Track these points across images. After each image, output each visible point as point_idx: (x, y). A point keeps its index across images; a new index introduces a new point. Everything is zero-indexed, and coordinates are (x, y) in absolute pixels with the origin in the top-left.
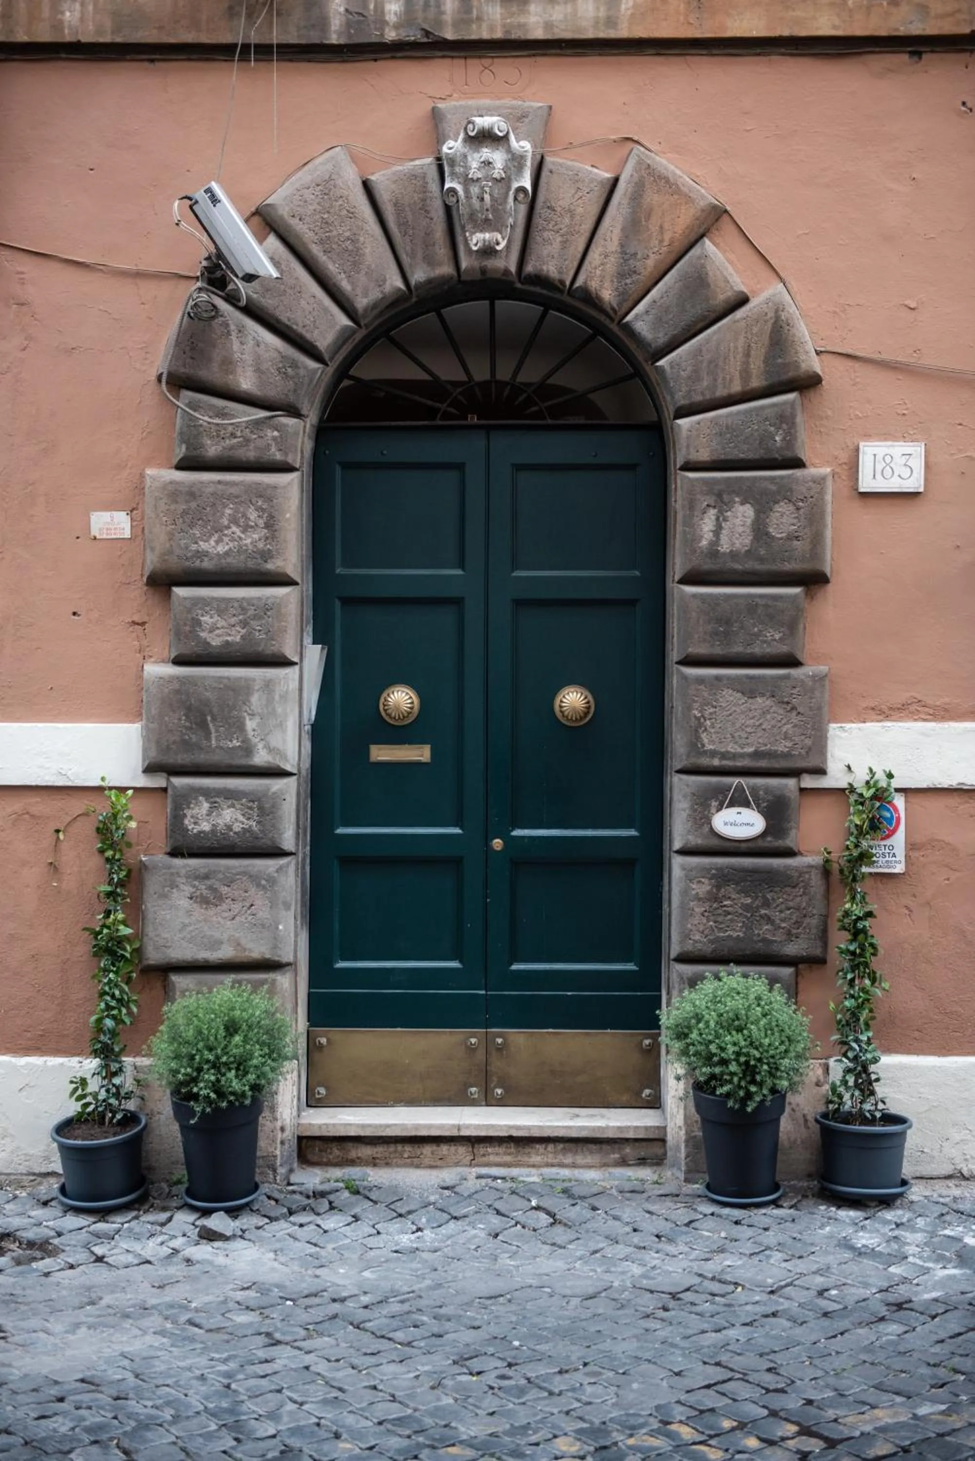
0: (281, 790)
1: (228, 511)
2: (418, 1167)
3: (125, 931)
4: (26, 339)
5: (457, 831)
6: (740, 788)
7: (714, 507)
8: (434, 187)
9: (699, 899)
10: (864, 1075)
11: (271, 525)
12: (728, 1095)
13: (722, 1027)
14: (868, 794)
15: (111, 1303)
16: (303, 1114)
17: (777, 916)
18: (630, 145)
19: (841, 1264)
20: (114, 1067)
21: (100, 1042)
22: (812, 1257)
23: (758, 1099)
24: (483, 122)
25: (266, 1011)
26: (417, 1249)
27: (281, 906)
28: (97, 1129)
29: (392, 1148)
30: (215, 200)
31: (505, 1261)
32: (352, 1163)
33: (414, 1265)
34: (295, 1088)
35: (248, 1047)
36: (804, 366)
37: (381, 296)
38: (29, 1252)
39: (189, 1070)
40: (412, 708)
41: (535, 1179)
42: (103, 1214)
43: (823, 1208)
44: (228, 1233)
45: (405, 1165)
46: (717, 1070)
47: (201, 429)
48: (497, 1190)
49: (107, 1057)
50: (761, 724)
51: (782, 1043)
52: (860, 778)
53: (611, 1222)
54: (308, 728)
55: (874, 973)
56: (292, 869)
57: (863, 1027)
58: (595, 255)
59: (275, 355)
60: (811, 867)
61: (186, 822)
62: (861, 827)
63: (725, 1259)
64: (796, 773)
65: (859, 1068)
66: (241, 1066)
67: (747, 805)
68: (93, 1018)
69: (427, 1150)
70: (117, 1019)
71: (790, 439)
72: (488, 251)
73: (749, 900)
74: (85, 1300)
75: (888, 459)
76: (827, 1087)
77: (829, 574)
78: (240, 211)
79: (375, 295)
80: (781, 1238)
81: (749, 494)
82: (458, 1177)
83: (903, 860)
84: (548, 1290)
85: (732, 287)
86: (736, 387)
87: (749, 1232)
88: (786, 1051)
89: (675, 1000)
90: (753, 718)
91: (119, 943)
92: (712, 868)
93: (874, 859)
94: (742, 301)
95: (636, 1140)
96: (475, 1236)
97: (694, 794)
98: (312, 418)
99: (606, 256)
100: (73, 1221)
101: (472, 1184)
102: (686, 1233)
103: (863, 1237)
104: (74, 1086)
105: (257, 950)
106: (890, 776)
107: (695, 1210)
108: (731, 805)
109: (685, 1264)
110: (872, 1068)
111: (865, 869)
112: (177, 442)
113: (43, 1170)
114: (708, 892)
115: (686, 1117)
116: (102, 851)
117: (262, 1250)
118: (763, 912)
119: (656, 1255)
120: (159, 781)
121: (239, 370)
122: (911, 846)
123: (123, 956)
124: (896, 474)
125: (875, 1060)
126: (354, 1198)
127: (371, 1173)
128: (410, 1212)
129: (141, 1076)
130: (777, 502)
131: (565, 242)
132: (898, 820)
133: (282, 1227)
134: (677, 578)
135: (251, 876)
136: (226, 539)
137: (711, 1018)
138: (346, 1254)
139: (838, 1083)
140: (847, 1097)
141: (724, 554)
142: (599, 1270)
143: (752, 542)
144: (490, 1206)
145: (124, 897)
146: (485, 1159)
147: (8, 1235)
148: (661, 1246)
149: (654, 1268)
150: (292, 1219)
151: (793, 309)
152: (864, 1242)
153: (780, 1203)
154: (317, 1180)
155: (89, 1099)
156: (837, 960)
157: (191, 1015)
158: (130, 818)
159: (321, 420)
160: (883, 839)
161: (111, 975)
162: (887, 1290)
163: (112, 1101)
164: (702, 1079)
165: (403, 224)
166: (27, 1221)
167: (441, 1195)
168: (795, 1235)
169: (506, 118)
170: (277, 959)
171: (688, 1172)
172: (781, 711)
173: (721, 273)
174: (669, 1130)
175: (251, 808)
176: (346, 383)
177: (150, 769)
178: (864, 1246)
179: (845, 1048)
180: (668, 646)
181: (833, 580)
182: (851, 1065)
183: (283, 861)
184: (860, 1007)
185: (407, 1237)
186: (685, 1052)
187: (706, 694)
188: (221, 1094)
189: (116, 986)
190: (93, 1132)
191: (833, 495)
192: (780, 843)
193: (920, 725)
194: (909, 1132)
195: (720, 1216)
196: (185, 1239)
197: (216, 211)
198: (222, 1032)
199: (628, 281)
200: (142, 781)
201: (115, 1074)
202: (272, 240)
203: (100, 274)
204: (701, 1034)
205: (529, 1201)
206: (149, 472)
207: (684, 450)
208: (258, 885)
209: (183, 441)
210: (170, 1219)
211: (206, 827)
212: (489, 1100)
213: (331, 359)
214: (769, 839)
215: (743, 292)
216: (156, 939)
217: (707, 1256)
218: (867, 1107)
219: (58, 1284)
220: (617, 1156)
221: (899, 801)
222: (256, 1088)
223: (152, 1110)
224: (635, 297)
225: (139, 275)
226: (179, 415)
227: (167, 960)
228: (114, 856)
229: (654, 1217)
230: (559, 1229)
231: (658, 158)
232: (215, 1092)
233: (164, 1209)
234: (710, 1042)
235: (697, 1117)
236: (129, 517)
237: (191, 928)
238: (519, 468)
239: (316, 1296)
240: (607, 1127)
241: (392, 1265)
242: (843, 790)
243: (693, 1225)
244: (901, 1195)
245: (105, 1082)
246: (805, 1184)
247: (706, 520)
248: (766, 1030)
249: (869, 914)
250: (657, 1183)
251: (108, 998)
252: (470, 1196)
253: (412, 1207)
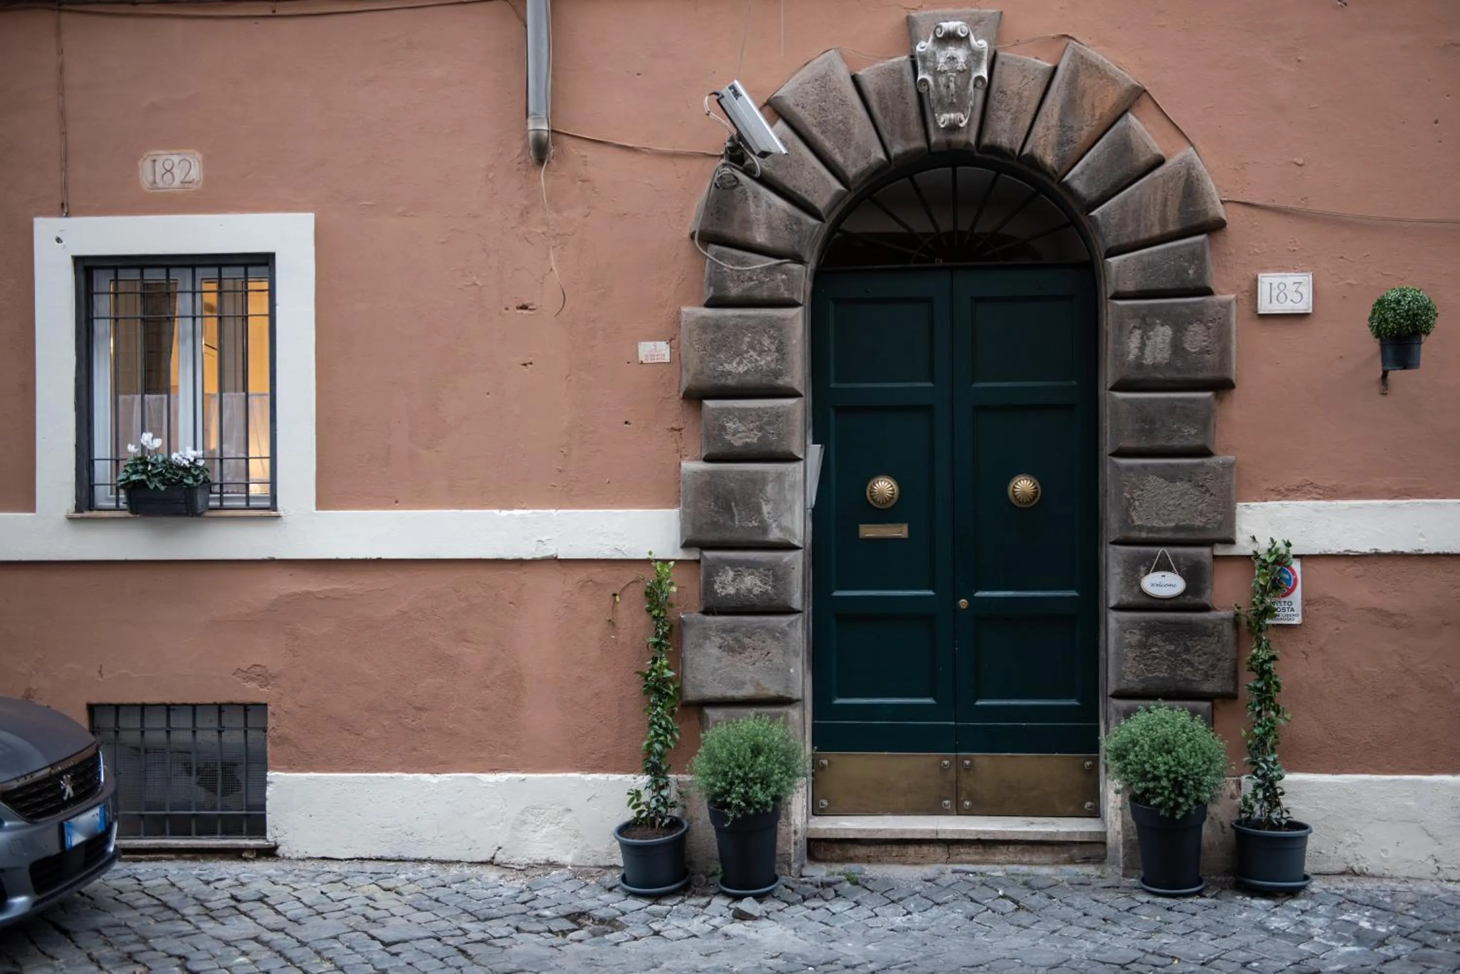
0: (790, 560)
1: (747, 339)
2: (904, 863)
3: (669, 674)
4: (588, 208)
5: (931, 593)
6: (1164, 556)
7: (1139, 328)
8: (909, 78)
9: (1132, 647)
10: (1271, 790)
11: (781, 349)
12: (1160, 806)
13: (1154, 750)
14: (1270, 560)
15: (670, 966)
16: (810, 821)
17: (1196, 660)
18: (1066, 40)
19: (1258, 942)
20: (662, 782)
21: (651, 762)
22: (1233, 937)
23: (1185, 808)
24: (949, 26)
25: (782, 738)
26: (909, 928)
27: (791, 654)
28: (649, 831)
29: (883, 848)
30: (737, 94)
31: (981, 938)
32: (851, 860)
33: (908, 940)
34: (805, 799)
35: (770, 765)
36: (1211, 213)
37: (867, 166)
38: (602, 927)
39: (723, 784)
40: (893, 494)
41: (1000, 874)
42: (656, 898)
43: (1239, 898)
44: (757, 914)
45: (894, 863)
46: (1151, 785)
47: (725, 275)
48: (970, 882)
49: (656, 774)
50: (1180, 504)
51: (1204, 763)
52: (1263, 546)
53: (1064, 909)
54: (810, 511)
55: (1278, 706)
56: (800, 624)
57: (1269, 750)
58: (1038, 129)
59: (782, 214)
60: (1223, 619)
61: (716, 587)
62: (1266, 586)
63: (1161, 938)
64: (1210, 543)
65: (1267, 784)
66: (765, 781)
67: (1170, 569)
68: (646, 743)
69: (911, 850)
70: (665, 745)
71: (1201, 272)
72: (953, 128)
73: (1173, 648)
74: (649, 964)
75: (1282, 287)
76: (1240, 799)
77: (1234, 381)
78: (756, 103)
79: (862, 165)
80: (1208, 922)
81: (1167, 317)
82: (938, 872)
83: (1300, 613)
84: (1019, 961)
85: (1151, 151)
86: (1156, 231)
87: (1180, 917)
88: (1208, 770)
89: (1113, 729)
90: (1173, 499)
91: (664, 683)
92: (1141, 622)
93: (1276, 613)
94: (1160, 162)
95: (1082, 843)
96: (955, 919)
97: (1125, 561)
98: (812, 264)
99: (1048, 129)
100: (633, 904)
101: (949, 878)
102: (1127, 917)
103: (1275, 921)
104: (631, 797)
105: (773, 689)
106: (1288, 545)
107: (1134, 899)
108: (1157, 569)
109: (1130, 942)
110: (1278, 784)
111: (1269, 621)
112: (706, 285)
113: (607, 863)
114: (1139, 641)
115: (1123, 824)
116: (649, 611)
117: (784, 928)
118: (1184, 656)
119: (1104, 935)
120: (694, 555)
121: (755, 227)
122: (1307, 602)
123: (667, 694)
124: (1289, 298)
125: (1281, 777)
126: (855, 888)
127: (867, 868)
128: (900, 899)
129: (683, 790)
130: (1191, 323)
131: (1016, 118)
132: (1296, 580)
133: (799, 911)
134: (1109, 386)
135: (767, 630)
136: (745, 361)
137: (1146, 743)
138: (852, 932)
139: (1249, 796)
140: (1257, 807)
141: (1148, 366)
142: (1059, 946)
143: (1171, 355)
144: (965, 895)
145: (668, 647)
146: (958, 858)
147: (584, 914)
148: (1107, 927)
149: (1104, 944)
150: (806, 903)
151: (1202, 167)
152: (1276, 925)
153: (1204, 893)
154: (824, 873)
155: (642, 807)
156: (1246, 695)
157: (724, 741)
158: (671, 584)
159: (818, 266)
160: (1283, 596)
161: (659, 709)
162: (1299, 963)
163: (661, 809)
164: (1138, 792)
165: (884, 109)
166: (597, 903)
167: (924, 886)
168: (1218, 919)
169: (967, 22)
170: (789, 696)
171: (1126, 868)
172: (1197, 493)
173: (1143, 140)
174: (1109, 835)
175: (766, 576)
176: (838, 235)
177: (687, 545)
178: (1276, 928)
179: (1255, 767)
180: (1102, 441)
181: (1238, 386)
182: (1260, 781)
183: (792, 618)
184: (1267, 734)
185: (899, 918)
186: (1123, 770)
187: (1134, 479)
188: (749, 804)
189: (663, 717)
190: (646, 833)
191: (1237, 318)
192: (1197, 600)
193: (1312, 503)
194: (1310, 836)
195: (1154, 904)
196: (722, 918)
197: (738, 103)
198: (749, 754)
199: (1067, 149)
200: (681, 555)
201: (663, 788)
202: (780, 124)
203: (645, 156)
204: (1137, 756)
205: (998, 891)
206: (685, 309)
207: (1114, 284)
208: (774, 638)
209: (710, 285)
210: (709, 903)
211: (731, 590)
212: (960, 811)
213: (827, 217)
214: (1189, 597)
215: (1160, 155)
216: (693, 680)
217: (1149, 935)
218: (1274, 815)
219: (627, 952)
220: (1066, 855)
221: (1296, 566)
222: (776, 798)
223: (692, 817)
224: (1072, 161)
225: (674, 155)
226: (707, 264)
227: (700, 698)
228: (659, 614)
229: (1100, 904)
230: (1022, 914)
231: (1089, 50)
232: (744, 801)
233: (704, 895)
234: (1145, 762)
235: (1134, 824)
236: (668, 346)
237: (720, 672)
238: (977, 300)
239: (831, 963)
240: (1058, 833)
241: (890, 941)
242: (1249, 557)
243: (1134, 911)
244: (1303, 888)
245: (655, 794)
246: (1223, 879)
247: (1133, 339)
248: (1191, 752)
249: (1273, 658)
250: (1100, 877)
251: (657, 727)
252: (948, 887)
253: (902, 895)
